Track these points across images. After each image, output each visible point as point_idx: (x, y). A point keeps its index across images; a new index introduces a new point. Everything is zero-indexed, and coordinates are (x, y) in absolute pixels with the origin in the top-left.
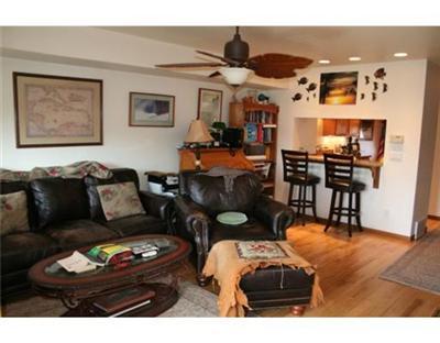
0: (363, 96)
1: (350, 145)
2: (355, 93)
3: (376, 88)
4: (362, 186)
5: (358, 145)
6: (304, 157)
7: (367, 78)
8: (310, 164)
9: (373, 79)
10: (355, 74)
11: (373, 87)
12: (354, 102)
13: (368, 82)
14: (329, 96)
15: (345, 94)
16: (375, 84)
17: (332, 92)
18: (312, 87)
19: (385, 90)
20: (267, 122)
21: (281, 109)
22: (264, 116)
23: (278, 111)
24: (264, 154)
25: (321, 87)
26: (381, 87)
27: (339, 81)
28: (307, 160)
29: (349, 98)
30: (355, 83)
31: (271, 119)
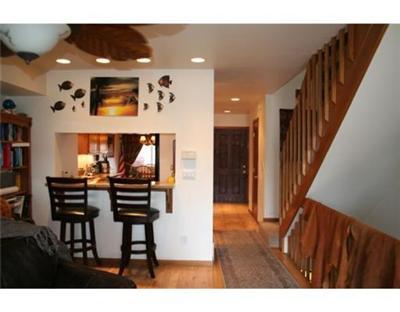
0: (146, 106)
1: (99, 164)
2: (137, 103)
3: (161, 97)
4: (154, 214)
5: (107, 162)
6: (82, 184)
7: (150, 86)
8: (89, 192)
9: (157, 87)
10: (135, 80)
11: (158, 96)
12: (135, 113)
13: (151, 90)
14: (103, 105)
15: (124, 103)
16: (160, 93)
17: (107, 101)
18: (79, 94)
19: (172, 99)
20: (15, 140)
21: (34, 122)
22: (11, 131)
23: (30, 124)
24: (14, 185)
25: (92, 94)
26: (167, 97)
27: (115, 88)
28: (86, 188)
29: (128, 108)
30: (136, 91)
31: (20, 135)
